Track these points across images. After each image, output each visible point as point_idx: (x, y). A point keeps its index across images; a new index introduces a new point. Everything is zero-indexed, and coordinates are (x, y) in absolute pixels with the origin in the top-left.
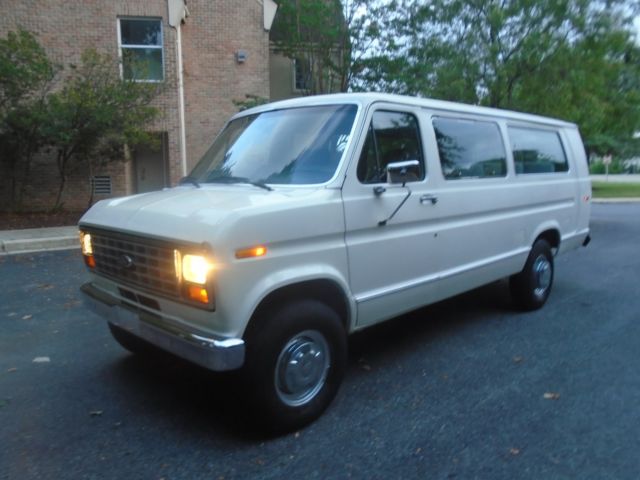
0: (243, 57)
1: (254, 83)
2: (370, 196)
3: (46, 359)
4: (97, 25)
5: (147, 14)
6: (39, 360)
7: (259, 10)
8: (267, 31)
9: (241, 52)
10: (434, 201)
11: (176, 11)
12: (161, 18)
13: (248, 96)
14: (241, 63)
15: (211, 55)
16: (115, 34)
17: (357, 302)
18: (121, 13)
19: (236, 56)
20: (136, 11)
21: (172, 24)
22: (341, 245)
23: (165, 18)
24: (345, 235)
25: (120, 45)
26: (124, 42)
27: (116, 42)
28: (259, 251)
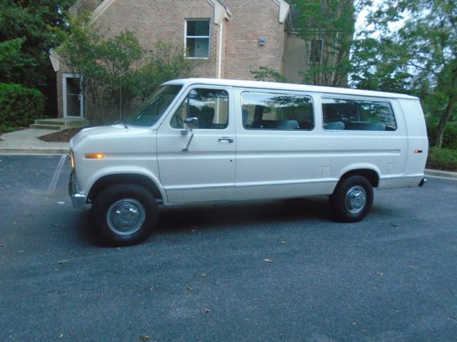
0: (263, 42)
1: (270, 58)
2: (178, 135)
3: (63, 203)
4: (173, 25)
5: (202, 17)
6: (60, 203)
7: (277, 9)
8: (281, 23)
9: (262, 38)
10: (231, 141)
11: (219, 13)
12: (210, 19)
13: (261, 68)
14: (262, 45)
15: (243, 41)
16: (183, 30)
17: (165, 190)
18: (187, 17)
19: (260, 41)
20: (196, 15)
21: (216, 22)
22: (154, 158)
23: (212, 18)
24: (157, 154)
25: (186, 36)
26: (188, 34)
27: (183, 34)
28: (99, 156)
